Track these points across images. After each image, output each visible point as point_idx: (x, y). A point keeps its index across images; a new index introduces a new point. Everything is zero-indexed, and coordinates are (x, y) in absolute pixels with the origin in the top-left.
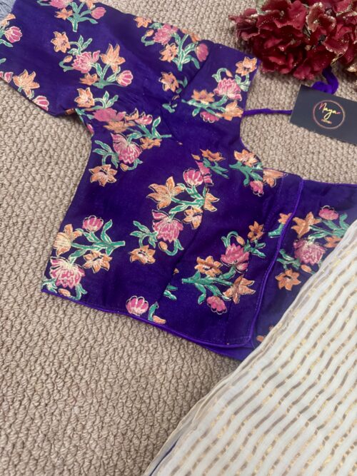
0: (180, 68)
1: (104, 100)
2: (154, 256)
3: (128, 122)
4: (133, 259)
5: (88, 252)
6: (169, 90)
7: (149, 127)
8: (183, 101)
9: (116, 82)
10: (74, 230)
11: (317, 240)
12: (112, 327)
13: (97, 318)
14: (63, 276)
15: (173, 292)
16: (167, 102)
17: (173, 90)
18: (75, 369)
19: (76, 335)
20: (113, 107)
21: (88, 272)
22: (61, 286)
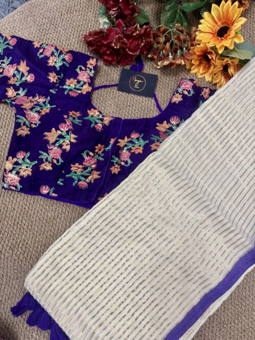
0: (58, 69)
1: (20, 92)
2: (51, 166)
3: (33, 102)
4: (41, 169)
5: (20, 169)
6: (53, 82)
7: (44, 103)
8: (60, 87)
9: (26, 81)
10: (13, 159)
11: (128, 149)
12: (36, 202)
13: (29, 198)
14: (11, 181)
15: (61, 182)
16: (52, 88)
17: (55, 81)
18: (22, 221)
19: (20, 207)
20: (25, 95)
21: (22, 177)
22: (10, 185)
